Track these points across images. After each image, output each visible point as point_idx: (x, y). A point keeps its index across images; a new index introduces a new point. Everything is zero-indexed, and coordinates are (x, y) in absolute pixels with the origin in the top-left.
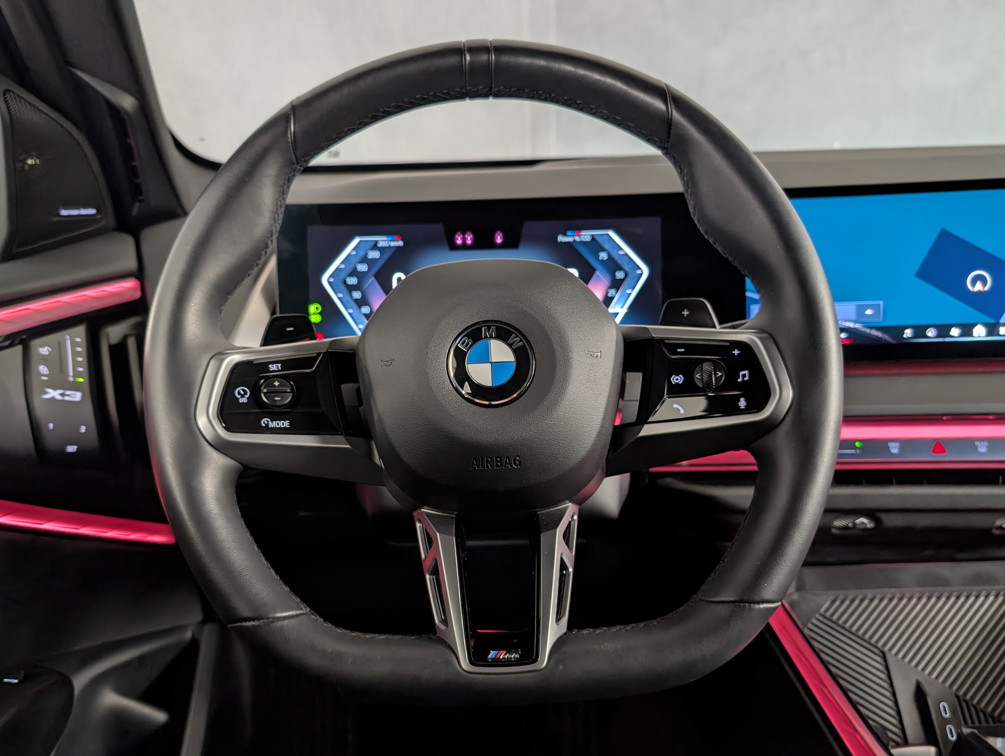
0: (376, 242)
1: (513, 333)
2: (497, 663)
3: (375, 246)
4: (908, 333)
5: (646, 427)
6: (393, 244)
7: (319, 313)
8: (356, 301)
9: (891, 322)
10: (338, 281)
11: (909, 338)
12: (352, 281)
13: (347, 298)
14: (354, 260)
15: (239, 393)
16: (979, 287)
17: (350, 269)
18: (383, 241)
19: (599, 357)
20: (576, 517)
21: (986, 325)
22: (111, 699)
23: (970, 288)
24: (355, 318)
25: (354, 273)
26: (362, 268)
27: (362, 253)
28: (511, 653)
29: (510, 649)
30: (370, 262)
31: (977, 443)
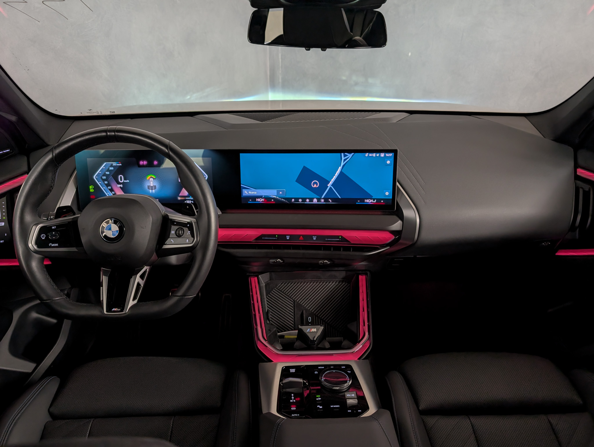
0: (112, 164)
1: (118, 222)
2: (114, 312)
3: (112, 166)
4: (293, 200)
5: (164, 246)
6: (119, 165)
7: (93, 189)
8: (106, 184)
9: (288, 196)
10: (100, 177)
11: (293, 202)
12: (104, 178)
13: (102, 183)
14: (104, 170)
15: (42, 236)
16: (315, 186)
17: (103, 173)
18: (115, 164)
19: (145, 228)
20: (148, 270)
21: (317, 198)
22: (34, 315)
23: (313, 186)
24: (106, 190)
25: (105, 175)
26: (108, 173)
27: (107, 168)
28: (118, 309)
29: (118, 308)
30: (110, 171)
31: (313, 237)
